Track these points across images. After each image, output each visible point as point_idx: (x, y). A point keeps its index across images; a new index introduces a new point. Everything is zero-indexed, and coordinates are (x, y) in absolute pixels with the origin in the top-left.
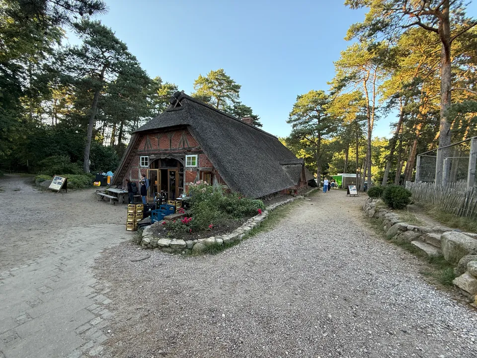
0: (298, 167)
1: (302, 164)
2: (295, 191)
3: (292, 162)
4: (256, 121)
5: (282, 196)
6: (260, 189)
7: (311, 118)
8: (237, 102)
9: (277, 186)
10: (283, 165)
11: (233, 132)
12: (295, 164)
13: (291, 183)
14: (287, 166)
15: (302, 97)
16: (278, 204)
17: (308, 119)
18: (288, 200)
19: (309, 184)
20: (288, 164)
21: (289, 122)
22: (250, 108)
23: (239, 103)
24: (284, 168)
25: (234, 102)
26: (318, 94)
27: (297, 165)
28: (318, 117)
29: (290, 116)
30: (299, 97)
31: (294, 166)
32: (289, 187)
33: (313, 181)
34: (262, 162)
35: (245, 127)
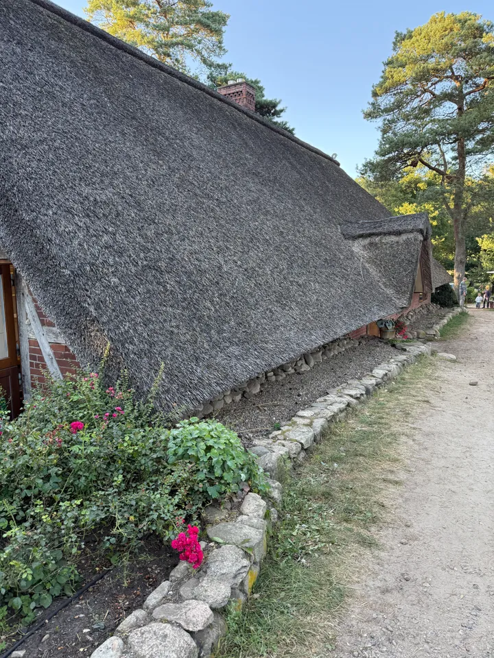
0: (407, 243)
1: (421, 231)
2: (399, 326)
3: (386, 228)
4: (276, 119)
5: (353, 349)
6: (249, 340)
7: (439, 99)
8: (218, 66)
9: (331, 316)
10: (355, 238)
11: (163, 112)
12: (399, 233)
13: (384, 301)
14: (367, 241)
15: (411, 37)
16: (335, 402)
17: (430, 103)
18: (379, 372)
19: (434, 299)
20: (370, 235)
21: (369, 115)
22: (257, 82)
23: (224, 67)
24: (357, 247)
25: (210, 65)
26: (460, 21)
27: (404, 237)
28: (455, 97)
29: (375, 95)
30: (400, 38)
31: (394, 238)
32: (378, 314)
33: (445, 289)
34: (276, 227)
35: (221, 109)
